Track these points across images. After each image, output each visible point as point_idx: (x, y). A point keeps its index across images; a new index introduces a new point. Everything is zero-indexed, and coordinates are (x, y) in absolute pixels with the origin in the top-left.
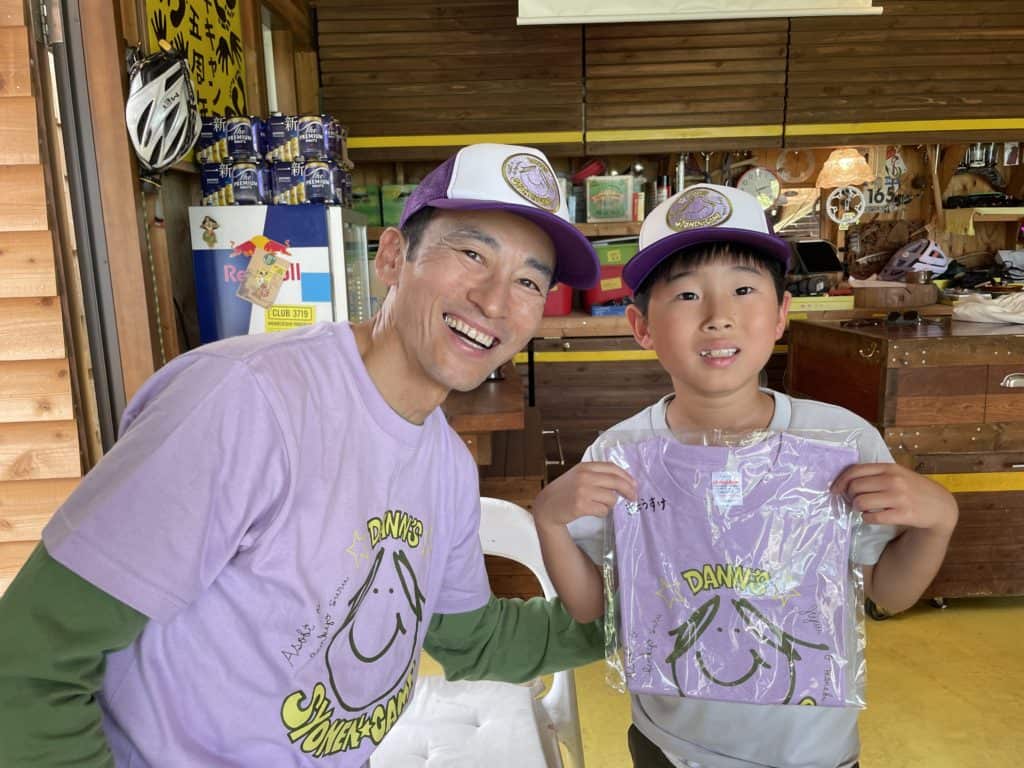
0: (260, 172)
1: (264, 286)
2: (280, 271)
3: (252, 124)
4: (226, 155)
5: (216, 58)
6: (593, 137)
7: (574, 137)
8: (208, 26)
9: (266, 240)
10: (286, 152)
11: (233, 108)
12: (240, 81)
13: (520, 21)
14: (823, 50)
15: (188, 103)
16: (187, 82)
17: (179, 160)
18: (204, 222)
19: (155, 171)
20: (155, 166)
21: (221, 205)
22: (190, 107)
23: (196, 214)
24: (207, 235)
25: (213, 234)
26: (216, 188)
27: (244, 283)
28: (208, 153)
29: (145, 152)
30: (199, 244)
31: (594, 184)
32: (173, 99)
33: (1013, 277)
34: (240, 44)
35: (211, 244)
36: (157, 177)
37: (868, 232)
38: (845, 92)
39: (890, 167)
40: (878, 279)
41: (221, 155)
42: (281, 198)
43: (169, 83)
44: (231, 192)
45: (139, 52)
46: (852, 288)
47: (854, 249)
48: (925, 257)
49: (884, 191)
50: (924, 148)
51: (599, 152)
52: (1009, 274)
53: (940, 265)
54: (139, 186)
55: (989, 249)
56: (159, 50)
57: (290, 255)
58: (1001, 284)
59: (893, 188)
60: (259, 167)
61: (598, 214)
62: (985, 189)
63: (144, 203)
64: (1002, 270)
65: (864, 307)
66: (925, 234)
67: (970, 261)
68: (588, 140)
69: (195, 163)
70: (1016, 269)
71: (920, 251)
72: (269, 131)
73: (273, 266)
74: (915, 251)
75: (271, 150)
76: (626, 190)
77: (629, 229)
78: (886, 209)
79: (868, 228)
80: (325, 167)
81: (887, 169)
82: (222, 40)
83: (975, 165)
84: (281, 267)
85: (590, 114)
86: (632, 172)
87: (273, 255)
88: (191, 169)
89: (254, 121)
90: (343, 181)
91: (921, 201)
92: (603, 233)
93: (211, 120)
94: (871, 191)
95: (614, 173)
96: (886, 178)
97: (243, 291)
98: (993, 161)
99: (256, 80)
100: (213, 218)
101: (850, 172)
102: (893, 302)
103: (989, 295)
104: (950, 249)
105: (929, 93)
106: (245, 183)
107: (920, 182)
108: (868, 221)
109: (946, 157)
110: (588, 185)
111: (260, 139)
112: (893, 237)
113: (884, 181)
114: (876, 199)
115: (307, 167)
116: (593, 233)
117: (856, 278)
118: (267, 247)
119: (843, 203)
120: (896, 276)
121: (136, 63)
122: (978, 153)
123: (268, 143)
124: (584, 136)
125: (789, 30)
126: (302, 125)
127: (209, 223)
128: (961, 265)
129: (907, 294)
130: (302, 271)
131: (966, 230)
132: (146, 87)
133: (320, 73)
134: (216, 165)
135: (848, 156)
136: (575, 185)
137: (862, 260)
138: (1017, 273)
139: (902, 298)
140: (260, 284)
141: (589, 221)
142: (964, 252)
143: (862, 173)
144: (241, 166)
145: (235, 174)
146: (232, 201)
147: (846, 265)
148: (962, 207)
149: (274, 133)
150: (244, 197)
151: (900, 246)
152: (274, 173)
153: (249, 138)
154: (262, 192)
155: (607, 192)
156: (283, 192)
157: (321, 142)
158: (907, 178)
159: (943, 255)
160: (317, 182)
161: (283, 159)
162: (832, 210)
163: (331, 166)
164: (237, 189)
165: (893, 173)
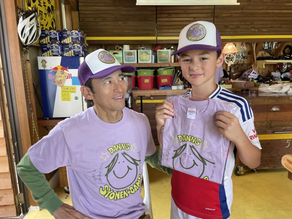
0: (59, 47)
1: (60, 80)
2: (65, 76)
3: (57, 32)
4: (49, 41)
5: (46, 12)
6: (159, 38)
7: (153, 38)
8: (44, 3)
9: (61, 67)
10: (68, 41)
11: (52, 27)
12: (54, 19)
13: (137, 4)
14: (223, 15)
15: (37, 25)
16: (36, 19)
17: (34, 42)
18: (42, 61)
19: (27, 46)
20: (27, 44)
21: (48, 56)
22: (37, 27)
23: (40, 59)
24: (43, 65)
25: (45, 65)
26: (46, 51)
27: (54, 79)
28: (44, 41)
29: (23, 40)
30: (41, 67)
31: (159, 52)
32: (32, 24)
33: (275, 80)
34: (54, 9)
35: (44, 68)
36: (27, 48)
37: (236, 67)
38: (230, 27)
39: (242, 49)
40: (238, 80)
41: (48, 41)
42: (66, 54)
43: (31, 19)
44: (51, 52)
45: (22, 10)
46: (231, 82)
47: (232, 71)
48: (251, 74)
49: (240, 55)
50: (251, 43)
51: (161, 43)
52: (274, 78)
53: (255, 76)
54: (21, 50)
55: (269, 72)
56: (28, 10)
57: (68, 71)
58: (272, 81)
59: (243, 54)
60: (59, 45)
61: (161, 60)
62: (268, 55)
63: (23, 55)
64: (272, 78)
65: (235, 88)
66: (251, 67)
67: (264, 75)
68: (158, 39)
69: (40, 43)
70: (276, 77)
71: (250, 72)
72: (62, 35)
73: (63, 75)
74: (249, 72)
75: (63, 40)
76: (168, 54)
77: (169, 65)
78: (241, 60)
79: (236, 66)
80: (79, 45)
81: (241, 49)
82: (49, 7)
83: (265, 48)
84: (65, 75)
85: (158, 32)
86: (170, 49)
87: (63, 71)
88: (39, 45)
89: (57, 31)
90: (85, 50)
91: (251, 58)
92: (162, 66)
93: (45, 31)
94: (237, 55)
95: (165, 49)
96: (241, 51)
97: (54, 82)
98: (270, 47)
99: (59, 19)
100: (45, 60)
101: (231, 50)
102: (243, 86)
103: (269, 85)
104: (258, 71)
105: (253, 28)
106: (55, 50)
107: (250, 53)
108: (236, 63)
109: (257, 46)
110: (158, 52)
111: (59, 37)
112: (243, 68)
113: (240, 52)
114: (238, 57)
115: (74, 45)
116: (159, 66)
117: (233, 79)
118: (61, 69)
119: (229, 58)
120: (244, 79)
121: (21, 13)
122: (266, 45)
123: (62, 38)
124: (157, 38)
125: (214, 9)
126: (72, 33)
127: (44, 61)
128: (261, 76)
129: (246, 84)
130: (72, 76)
131: (263, 66)
132: (24, 20)
133: (79, 18)
134: (46, 44)
135: (230, 45)
136: (154, 52)
137: (234, 75)
138: (276, 78)
139: (245, 85)
140: (59, 80)
141: (158, 62)
142: (262, 73)
143: (234, 50)
144: (54, 45)
145: (52, 47)
146: (51, 55)
147: (230, 76)
148: (262, 60)
149: (64, 35)
150: (54, 54)
151: (245, 71)
152: (64, 47)
153: (56, 36)
154: (60, 52)
155: (163, 54)
156: (66, 52)
157: (78, 38)
158: (247, 51)
159: (256, 73)
160: (76, 50)
161: (67, 43)
162: (226, 60)
163: (81, 45)
164: (52, 52)
165: (243, 50)
